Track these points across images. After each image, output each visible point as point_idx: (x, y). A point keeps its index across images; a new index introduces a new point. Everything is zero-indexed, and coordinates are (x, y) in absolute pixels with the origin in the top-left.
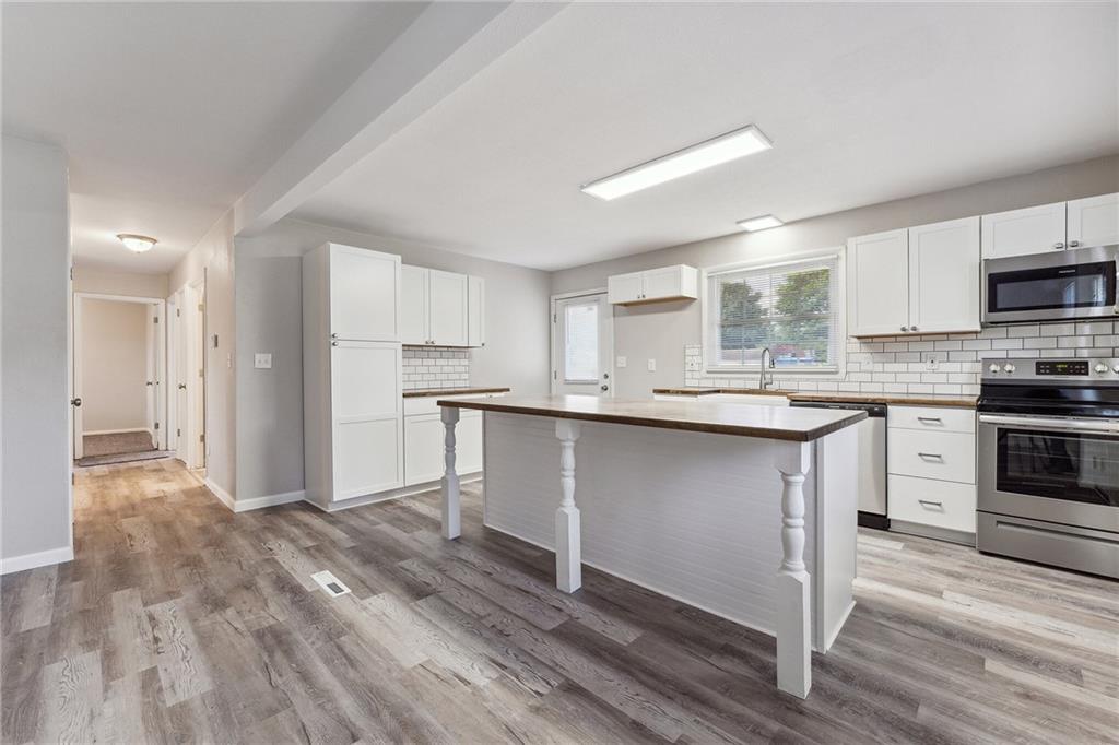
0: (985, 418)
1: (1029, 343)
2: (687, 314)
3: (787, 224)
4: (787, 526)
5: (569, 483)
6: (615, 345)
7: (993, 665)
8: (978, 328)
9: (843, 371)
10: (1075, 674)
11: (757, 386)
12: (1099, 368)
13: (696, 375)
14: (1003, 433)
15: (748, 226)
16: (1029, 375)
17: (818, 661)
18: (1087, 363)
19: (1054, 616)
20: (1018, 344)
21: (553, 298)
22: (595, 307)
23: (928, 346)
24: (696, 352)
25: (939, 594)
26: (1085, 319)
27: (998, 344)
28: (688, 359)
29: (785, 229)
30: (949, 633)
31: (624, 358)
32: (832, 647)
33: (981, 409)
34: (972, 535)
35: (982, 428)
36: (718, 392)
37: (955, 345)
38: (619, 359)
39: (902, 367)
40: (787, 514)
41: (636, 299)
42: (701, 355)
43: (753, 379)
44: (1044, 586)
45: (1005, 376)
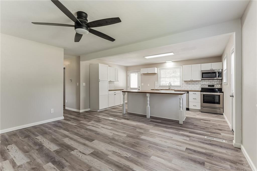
0: (201, 93)
1: (207, 82)
2: (155, 76)
3: (173, 62)
4: (180, 104)
5: (148, 102)
6: (141, 81)
7: (201, 121)
8: (201, 80)
9: (182, 86)
10: (210, 121)
11: (168, 89)
12: (215, 86)
13: (157, 87)
14: (204, 95)
15: (166, 62)
16: (207, 87)
17: (183, 122)
18: (214, 85)
19: (209, 117)
20: (206, 82)
21: (128, 72)
22: (137, 74)
23: (194, 83)
24: (157, 83)
25: (196, 116)
26: (214, 79)
27: (203, 82)
28: (155, 84)
29: (172, 62)
30: (197, 119)
31: (143, 84)
32: (185, 120)
33: (201, 92)
34: (200, 110)
35: (201, 94)
36: (162, 90)
37: (197, 82)
38: (142, 84)
39: (190, 86)
40: (180, 103)
41: (146, 73)
42: (158, 83)
43: (167, 88)
44: (208, 115)
45: (204, 87)
